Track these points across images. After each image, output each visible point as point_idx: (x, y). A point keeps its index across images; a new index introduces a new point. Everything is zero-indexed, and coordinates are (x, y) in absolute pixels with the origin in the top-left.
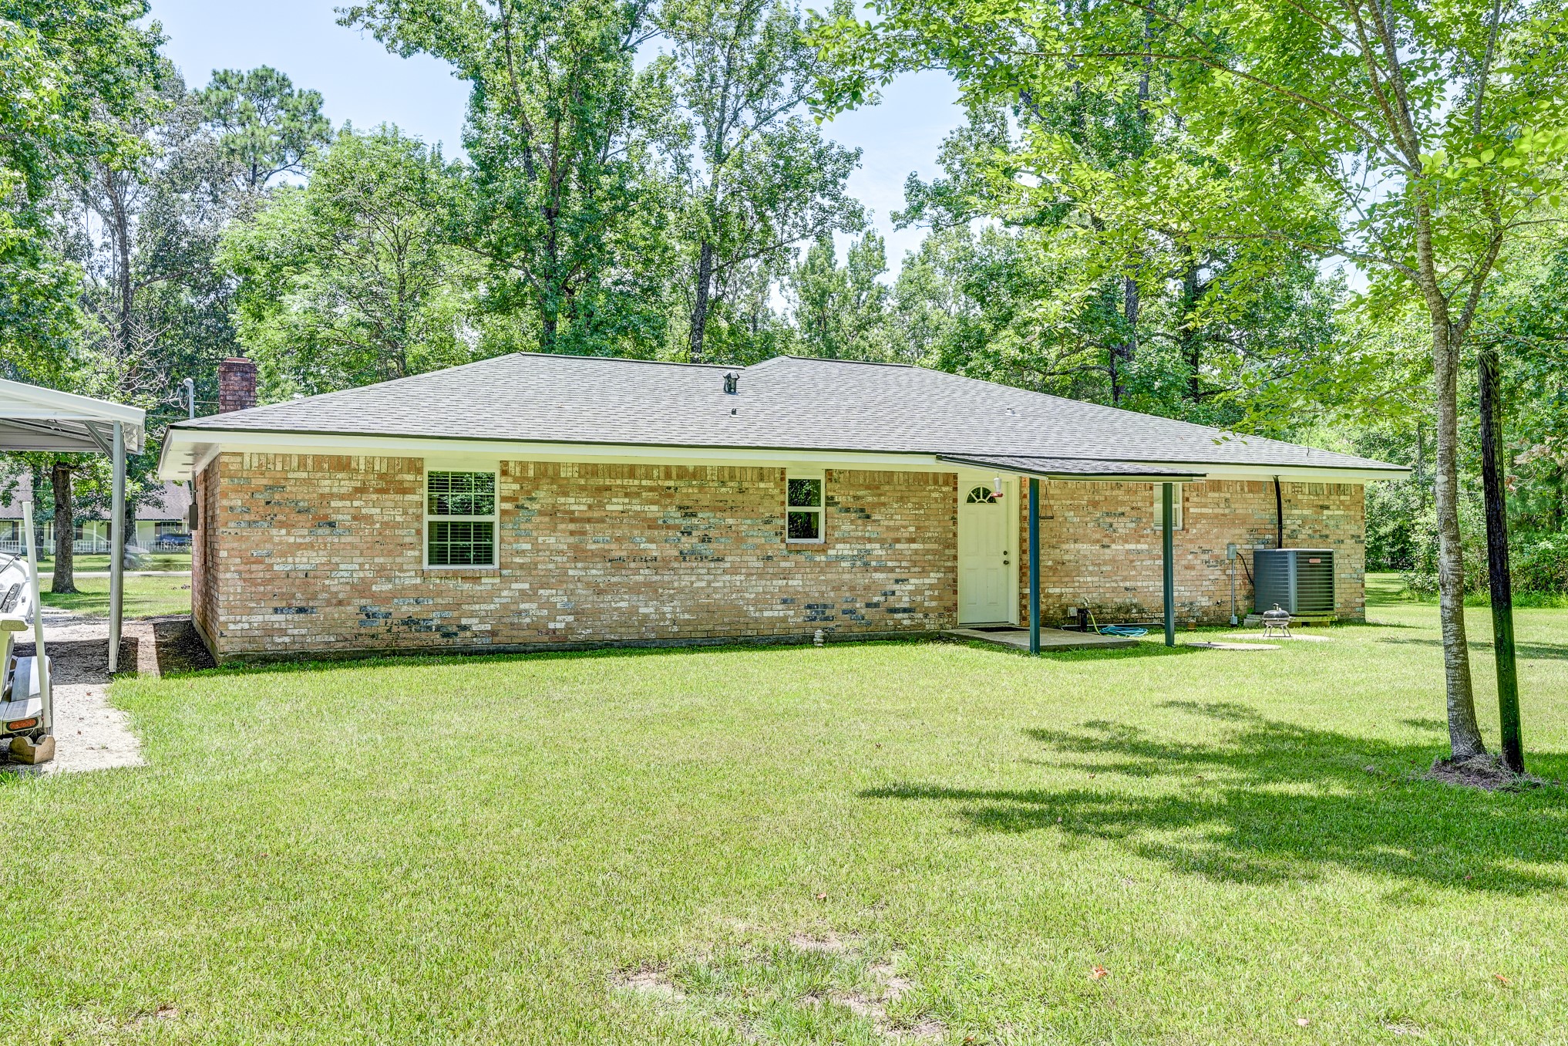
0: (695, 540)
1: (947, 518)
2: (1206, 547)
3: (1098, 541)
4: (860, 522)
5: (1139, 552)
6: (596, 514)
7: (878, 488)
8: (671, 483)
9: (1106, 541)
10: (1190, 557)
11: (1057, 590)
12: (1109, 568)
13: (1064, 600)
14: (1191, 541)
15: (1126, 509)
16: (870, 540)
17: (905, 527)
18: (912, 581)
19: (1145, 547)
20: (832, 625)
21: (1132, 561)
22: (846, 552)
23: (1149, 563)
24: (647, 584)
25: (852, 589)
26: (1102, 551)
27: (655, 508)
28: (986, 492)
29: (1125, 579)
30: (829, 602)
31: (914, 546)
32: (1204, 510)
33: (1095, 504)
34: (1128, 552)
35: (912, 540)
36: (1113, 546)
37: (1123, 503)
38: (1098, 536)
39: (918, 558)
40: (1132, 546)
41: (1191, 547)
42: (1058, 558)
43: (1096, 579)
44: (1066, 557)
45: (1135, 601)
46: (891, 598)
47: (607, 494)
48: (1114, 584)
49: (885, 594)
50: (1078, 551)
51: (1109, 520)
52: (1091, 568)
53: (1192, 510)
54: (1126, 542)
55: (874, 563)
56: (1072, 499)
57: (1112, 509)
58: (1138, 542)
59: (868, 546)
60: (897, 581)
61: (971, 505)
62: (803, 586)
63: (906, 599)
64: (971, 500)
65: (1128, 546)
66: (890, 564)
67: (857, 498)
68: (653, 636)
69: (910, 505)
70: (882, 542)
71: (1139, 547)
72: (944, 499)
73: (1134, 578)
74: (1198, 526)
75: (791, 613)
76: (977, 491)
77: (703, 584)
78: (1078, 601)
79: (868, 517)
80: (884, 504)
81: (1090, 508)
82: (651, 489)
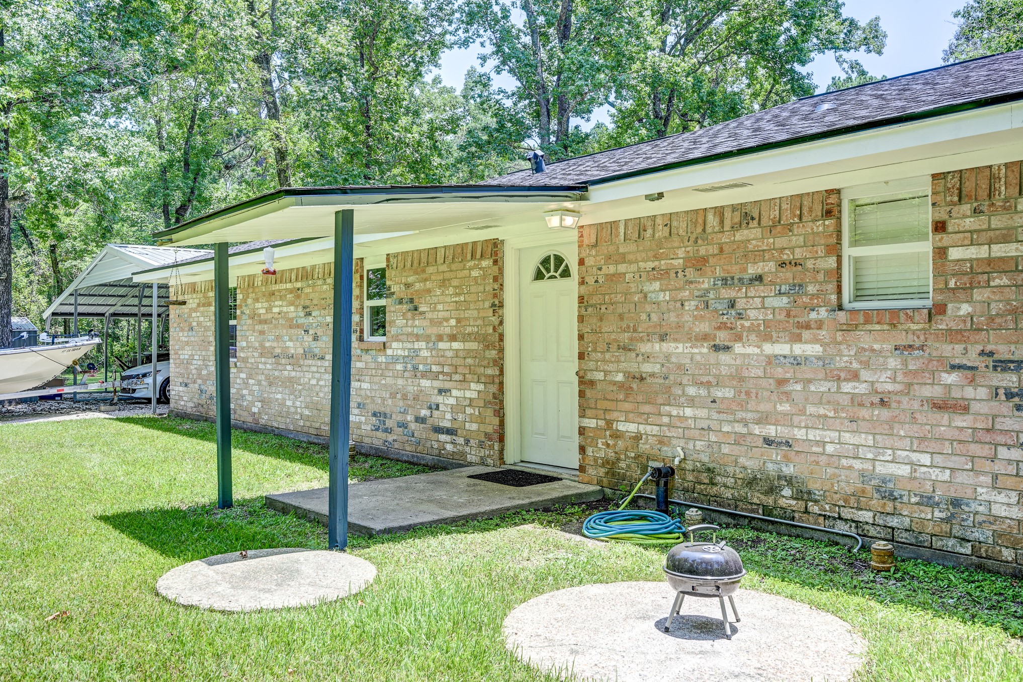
0: (311, 339)
1: (487, 304)
2: (1003, 351)
3: (705, 337)
4: (409, 315)
5: (797, 361)
6: (269, 316)
7: (424, 271)
8: (299, 285)
9: (722, 337)
10: (951, 378)
11: (632, 428)
12: (728, 393)
13: (644, 447)
14: (952, 335)
15: (767, 267)
16: (418, 338)
17: (447, 320)
18: (455, 393)
19: (813, 349)
20: (390, 438)
21: (781, 382)
22: (400, 352)
23: (824, 387)
24: (290, 379)
25: (405, 397)
26: (713, 357)
27: (292, 308)
28: (559, 260)
29: (763, 420)
30: (388, 411)
31: (456, 345)
32: (999, 250)
33: (700, 263)
34: (772, 360)
35: (453, 338)
36: (738, 348)
37: (760, 255)
38: (704, 327)
39: (459, 361)
40: (782, 349)
41: (953, 351)
42: (633, 367)
43: (702, 413)
44: (647, 368)
45: (789, 470)
46: (436, 413)
47: (273, 298)
48: (740, 428)
49: (430, 408)
50: (668, 357)
51: (727, 293)
52: (692, 391)
53: (955, 254)
54: (767, 338)
55: (421, 367)
56: (657, 257)
57: (735, 270)
58: (798, 339)
59: (416, 345)
60: (441, 391)
61: (540, 283)
62: (371, 390)
63: (448, 416)
64: (539, 276)
65: (769, 349)
66: (435, 368)
67: (408, 286)
68: (291, 428)
69: (451, 290)
70: (427, 338)
71: (798, 349)
72: (484, 277)
73: (787, 420)
74: (978, 295)
75: (363, 419)
76: (545, 262)
77: (313, 382)
78: (667, 451)
79: (416, 309)
80: (429, 291)
81: (691, 273)
82: (291, 291)
